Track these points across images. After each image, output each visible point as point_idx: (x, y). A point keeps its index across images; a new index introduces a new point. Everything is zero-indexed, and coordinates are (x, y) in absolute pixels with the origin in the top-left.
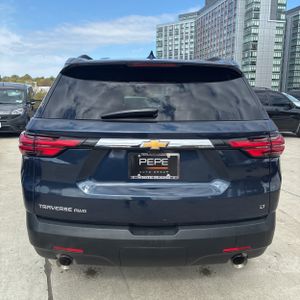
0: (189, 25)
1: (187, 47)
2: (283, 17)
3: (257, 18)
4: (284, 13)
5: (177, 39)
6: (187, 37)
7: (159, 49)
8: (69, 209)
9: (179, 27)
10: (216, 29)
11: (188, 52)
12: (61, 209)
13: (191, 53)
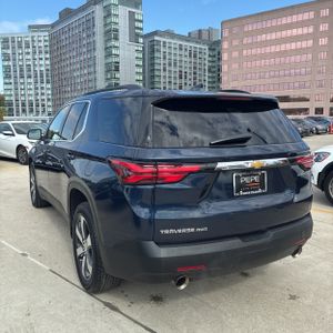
0: (42, 38)
1: (42, 62)
2: (141, 40)
3: (116, 39)
4: (142, 37)
5: (28, 53)
6: (40, 52)
7: (6, 63)
8: (193, 230)
9: (30, 39)
10: (75, 46)
11: (43, 69)
12: (184, 231)
13: (47, 70)
